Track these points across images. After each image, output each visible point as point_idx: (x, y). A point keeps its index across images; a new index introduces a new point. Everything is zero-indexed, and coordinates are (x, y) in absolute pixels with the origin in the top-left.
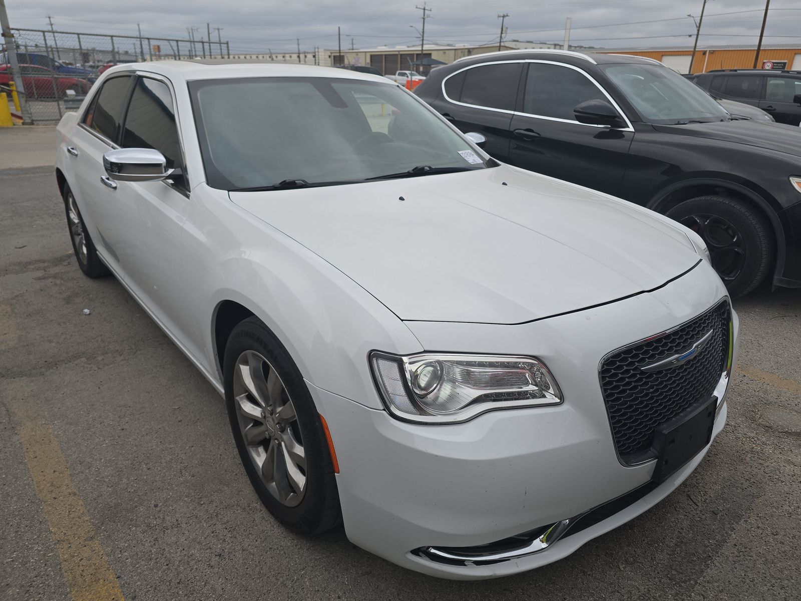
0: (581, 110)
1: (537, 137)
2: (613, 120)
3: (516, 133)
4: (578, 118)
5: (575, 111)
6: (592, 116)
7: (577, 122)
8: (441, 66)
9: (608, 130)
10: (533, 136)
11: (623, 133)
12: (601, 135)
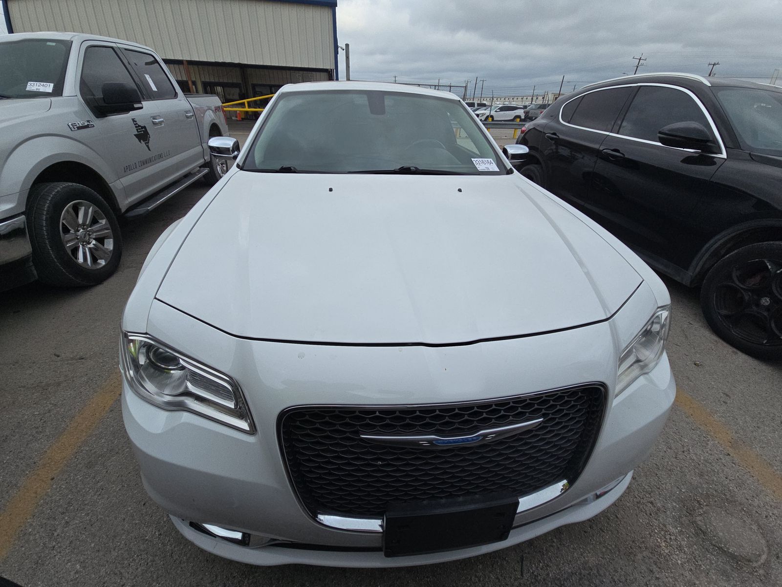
0: (667, 132)
1: (621, 157)
2: (705, 144)
3: (604, 152)
4: (661, 140)
5: (660, 133)
6: (677, 139)
7: (660, 144)
8: (564, 96)
9: (697, 155)
10: (618, 156)
11: (715, 160)
12: (689, 160)
